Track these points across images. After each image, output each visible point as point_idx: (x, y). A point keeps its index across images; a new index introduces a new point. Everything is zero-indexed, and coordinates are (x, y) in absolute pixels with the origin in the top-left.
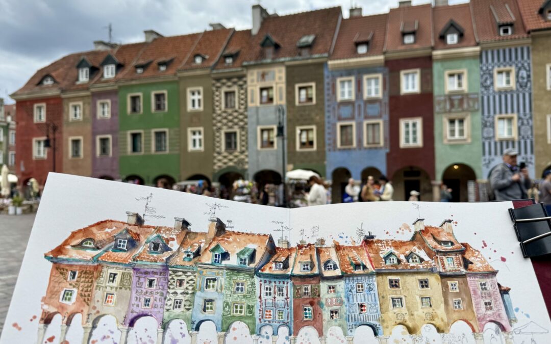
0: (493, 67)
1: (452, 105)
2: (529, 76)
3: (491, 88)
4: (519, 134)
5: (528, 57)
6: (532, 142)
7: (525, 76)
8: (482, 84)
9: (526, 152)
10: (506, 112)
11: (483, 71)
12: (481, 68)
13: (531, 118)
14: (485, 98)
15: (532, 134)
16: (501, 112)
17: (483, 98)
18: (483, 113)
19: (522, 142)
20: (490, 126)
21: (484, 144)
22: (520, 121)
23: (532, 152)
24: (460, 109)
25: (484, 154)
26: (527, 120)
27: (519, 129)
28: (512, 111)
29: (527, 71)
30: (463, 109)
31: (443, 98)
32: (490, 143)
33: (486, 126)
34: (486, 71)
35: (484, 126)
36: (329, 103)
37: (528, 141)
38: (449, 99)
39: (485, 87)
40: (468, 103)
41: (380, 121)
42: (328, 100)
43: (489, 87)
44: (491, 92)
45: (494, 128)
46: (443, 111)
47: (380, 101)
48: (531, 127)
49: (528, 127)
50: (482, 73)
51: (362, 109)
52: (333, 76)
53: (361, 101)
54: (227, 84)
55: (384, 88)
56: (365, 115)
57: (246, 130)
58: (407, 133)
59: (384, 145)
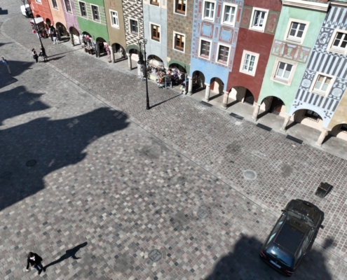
0: (335, 27)
1: (286, 52)
3: (324, 47)
4: (330, 93)
6: (337, 102)
8: (318, 41)
9: (329, 108)
10: (328, 73)
11: (324, 28)
12: (324, 25)
14: (316, 54)
15: (341, 97)
16: (323, 71)
17: (313, 53)
18: (308, 67)
19: (330, 99)
20: (310, 79)
21: (299, 90)
22: (337, 83)
23: (334, 110)
24: (291, 58)
25: (296, 98)
26: (343, 84)
27: (332, 89)
28: (333, 74)
30: (293, 58)
31: (280, 43)
32: (304, 92)
33: (306, 78)
34: (327, 29)
35: (305, 77)
36: (196, 19)
37: (335, 101)
38: (286, 45)
39: (320, 44)
40: (299, 53)
41: (229, 46)
42: (196, 16)
43: (323, 45)
44: (323, 50)
45: (312, 81)
46: (277, 54)
47: (233, 31)
48: (343, 91)
49: (341, 90)
50: (322, 30)
51: (219, 32)
53: (219, 24)
55: (238, 20)
56: (220, 37)
57: (143, 22)
58: (248, 62)
59: (229, 65)
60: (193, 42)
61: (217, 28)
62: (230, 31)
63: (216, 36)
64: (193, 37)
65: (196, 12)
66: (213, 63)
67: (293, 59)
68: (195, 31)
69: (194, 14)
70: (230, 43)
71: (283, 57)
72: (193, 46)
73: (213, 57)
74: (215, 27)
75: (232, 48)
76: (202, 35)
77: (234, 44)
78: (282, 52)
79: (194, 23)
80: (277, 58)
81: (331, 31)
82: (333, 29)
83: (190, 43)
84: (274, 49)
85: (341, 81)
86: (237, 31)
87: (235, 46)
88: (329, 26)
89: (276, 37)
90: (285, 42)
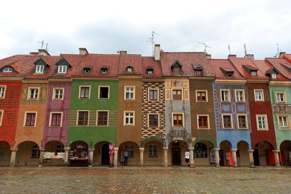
38: (279, 106)
41: (246, 115)
42: (216, 101)
47: (245, 104)
51: (235, 107)
52: (218, 87)
53: (234, 102)
54: (152, 86)
55: (246, 97)
56: (237, 111)
57: (164, 114)
58: (260, 122)
59: (249, 128)
60: (216, 118)
61: (234, 105)
62: (243, 106)
63: (234, 111)
64: (216, 115)
65: (216, 98)
66: (236, 130)
68: (217, 110)
69: (214, 99)
70: (245, 113)
71: (280, 113)
72: (216, 122)
73: (235, 125)
74: (232, 104)
75: (248, 115)
76: (223, 112)
77: (248, 113)
78: (279, 110)
79: (215, 106)
80: (277, 114)
83: (215, 120)
84: (273, 109)
86: (248, 104)
89: (272, 103)
90: (277, 104)
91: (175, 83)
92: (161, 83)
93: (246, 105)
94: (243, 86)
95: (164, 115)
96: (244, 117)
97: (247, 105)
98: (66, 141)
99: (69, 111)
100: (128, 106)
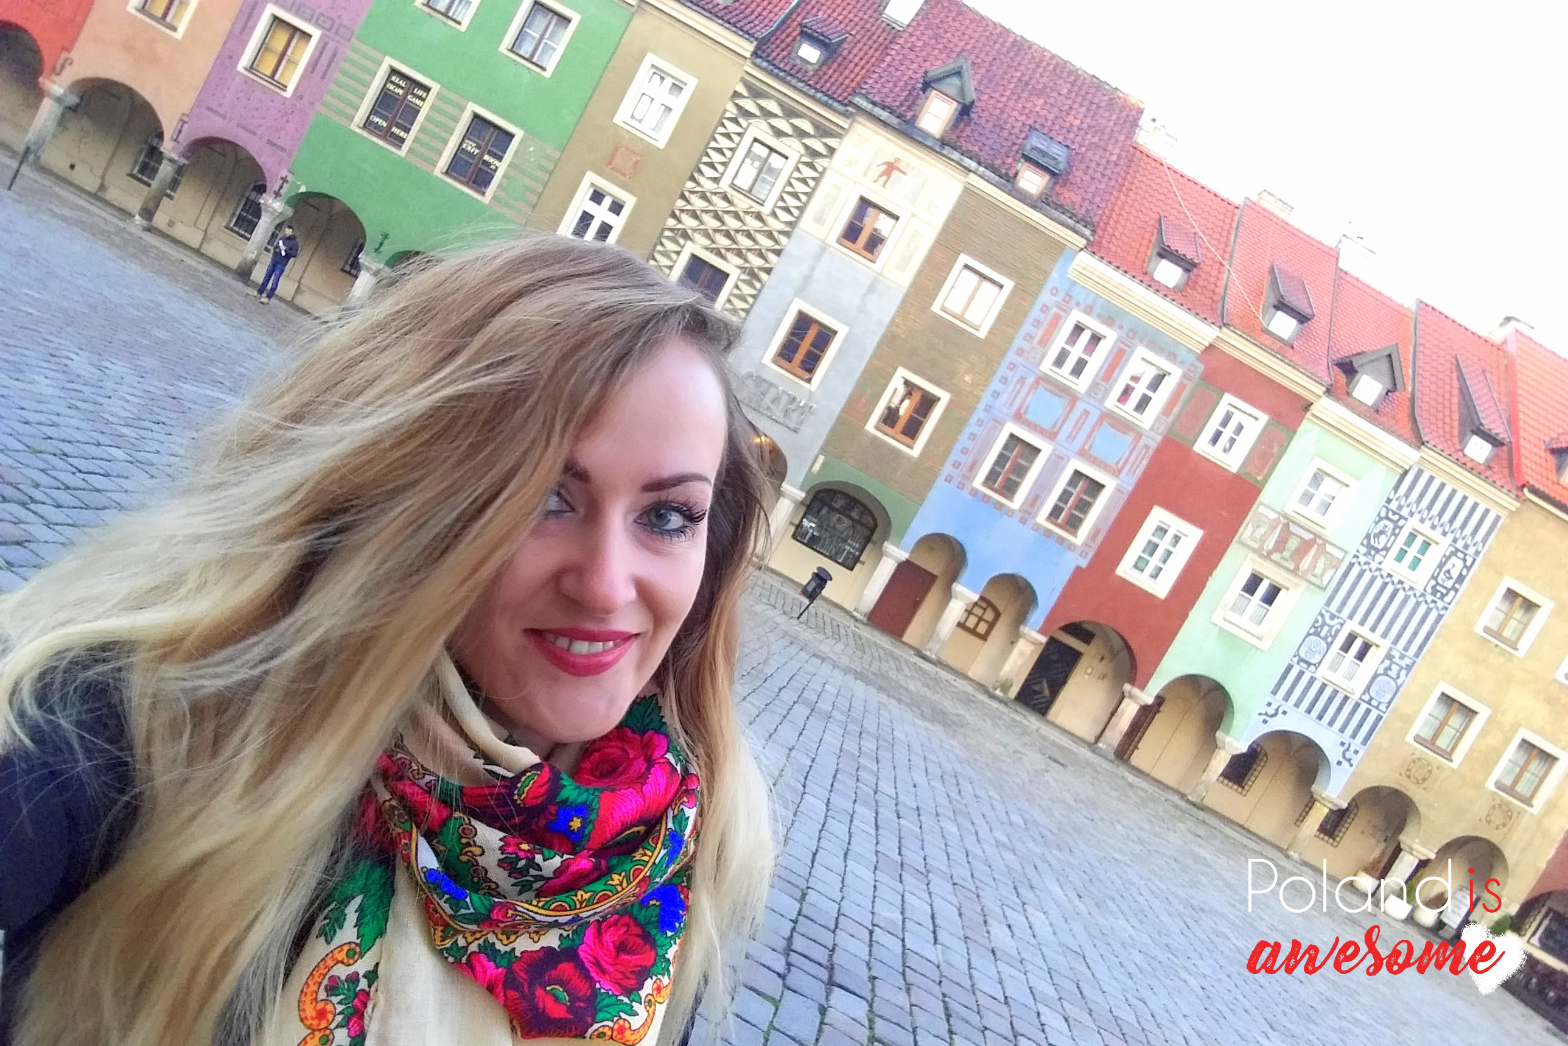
0: (1412, 514)
1: (1281, 545)
2: (1461, 579)
3: (1378, 558)
4: (1367, 690)
5: (1484, 541)
6: (1379, 718)
7: (1455, 574)
8: (1368, 536)
9: (1354, 736)
10: (1373, 629)
11: (1388, 510)
12: (1389, 501)
13: (1409, 668)
14: (1356, 570)
15: (1390, 703)
16: (1362, 623)
17: (1351, 565)
18: (1329, 601)
19: (1364, 707)
20: (1325, 639)
21: (1290, 668)
22: (1387, 663)
23: (1366, 740)
24: (1292, 566)
25: (1275, 692)
26: (1401, 668)
27: (1375, 676)
28: (1384, 635)
29: (1465, 566)
30: (1297, 568)
31: (1273, 516)
32: (1301, 674)
33: (1317, 634)
34: (1394, 513)
35: (1315, 630)
36: (1018, 360)
37: (1374, 713)
38: (1286, 526)
39: (1370, 547)
40: (1316, 559)
41: (1110, 484)
42: (1020, 352)
43: (1377, 551)
44: (1374, 566)
45: (1329, 645)
46: (1256, 546)
47: (1139, 436)
48: (1398, 688)
49: (1392, 682)
50: (1383, 514)
51: (1087, 428)
52: (1070, 297)
53: (1097, 404)
54: (775, 122)
55: (1167, 411)
56: (1084, 444)
57: (758, 285)
58: (1152, 548)
59: (1086, 544)
60: (971, 427)
61: (1086, 413)
62: (1129, 438)
63: (1072, 438)
64: (979, 413)
65: (1029, 337)
66: (1023, 521)
67: (1295, 572)
68: (996, 395)
69: (1019, 342)
70: (1116, 473)
71: (1268, 557)
72: (963, 441)
73: (1034, 501)
74: (1080, 407)
75: (1118, 490)
76: (1018, 417)
77: (1129, 482)
78: (1270, 544)
79: (1002, 370)
80: (1252, 556)
81: (1401, 523)
82: (1406, 519)
83: (959, 432)
84: (1250, 527)
85: (1396, 660)
86: (1153, 445)
87: (1129, 488)
88: (1400, 507)
89: (1263, 497)
90: (1285, 516)
91: (890, 168)
92: (823, 131)
93: (1141, 444)
94: (1190, 350)
95: (754, 288)
96: (1096, 487)
97: (1147, 447)
98: (284, 173)
99: (349, 40)
100: (618, 160)
